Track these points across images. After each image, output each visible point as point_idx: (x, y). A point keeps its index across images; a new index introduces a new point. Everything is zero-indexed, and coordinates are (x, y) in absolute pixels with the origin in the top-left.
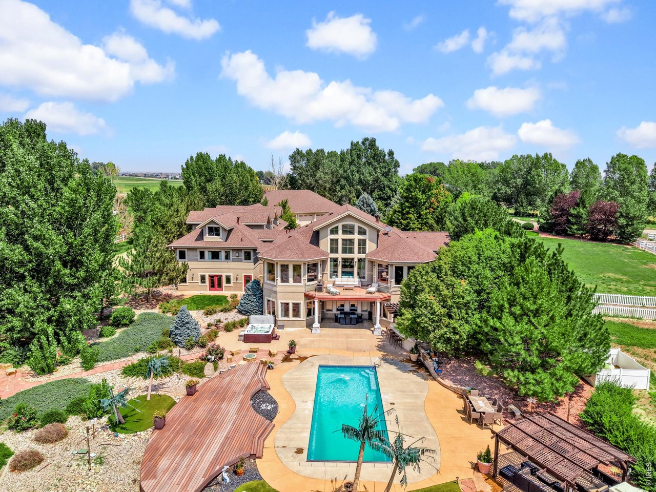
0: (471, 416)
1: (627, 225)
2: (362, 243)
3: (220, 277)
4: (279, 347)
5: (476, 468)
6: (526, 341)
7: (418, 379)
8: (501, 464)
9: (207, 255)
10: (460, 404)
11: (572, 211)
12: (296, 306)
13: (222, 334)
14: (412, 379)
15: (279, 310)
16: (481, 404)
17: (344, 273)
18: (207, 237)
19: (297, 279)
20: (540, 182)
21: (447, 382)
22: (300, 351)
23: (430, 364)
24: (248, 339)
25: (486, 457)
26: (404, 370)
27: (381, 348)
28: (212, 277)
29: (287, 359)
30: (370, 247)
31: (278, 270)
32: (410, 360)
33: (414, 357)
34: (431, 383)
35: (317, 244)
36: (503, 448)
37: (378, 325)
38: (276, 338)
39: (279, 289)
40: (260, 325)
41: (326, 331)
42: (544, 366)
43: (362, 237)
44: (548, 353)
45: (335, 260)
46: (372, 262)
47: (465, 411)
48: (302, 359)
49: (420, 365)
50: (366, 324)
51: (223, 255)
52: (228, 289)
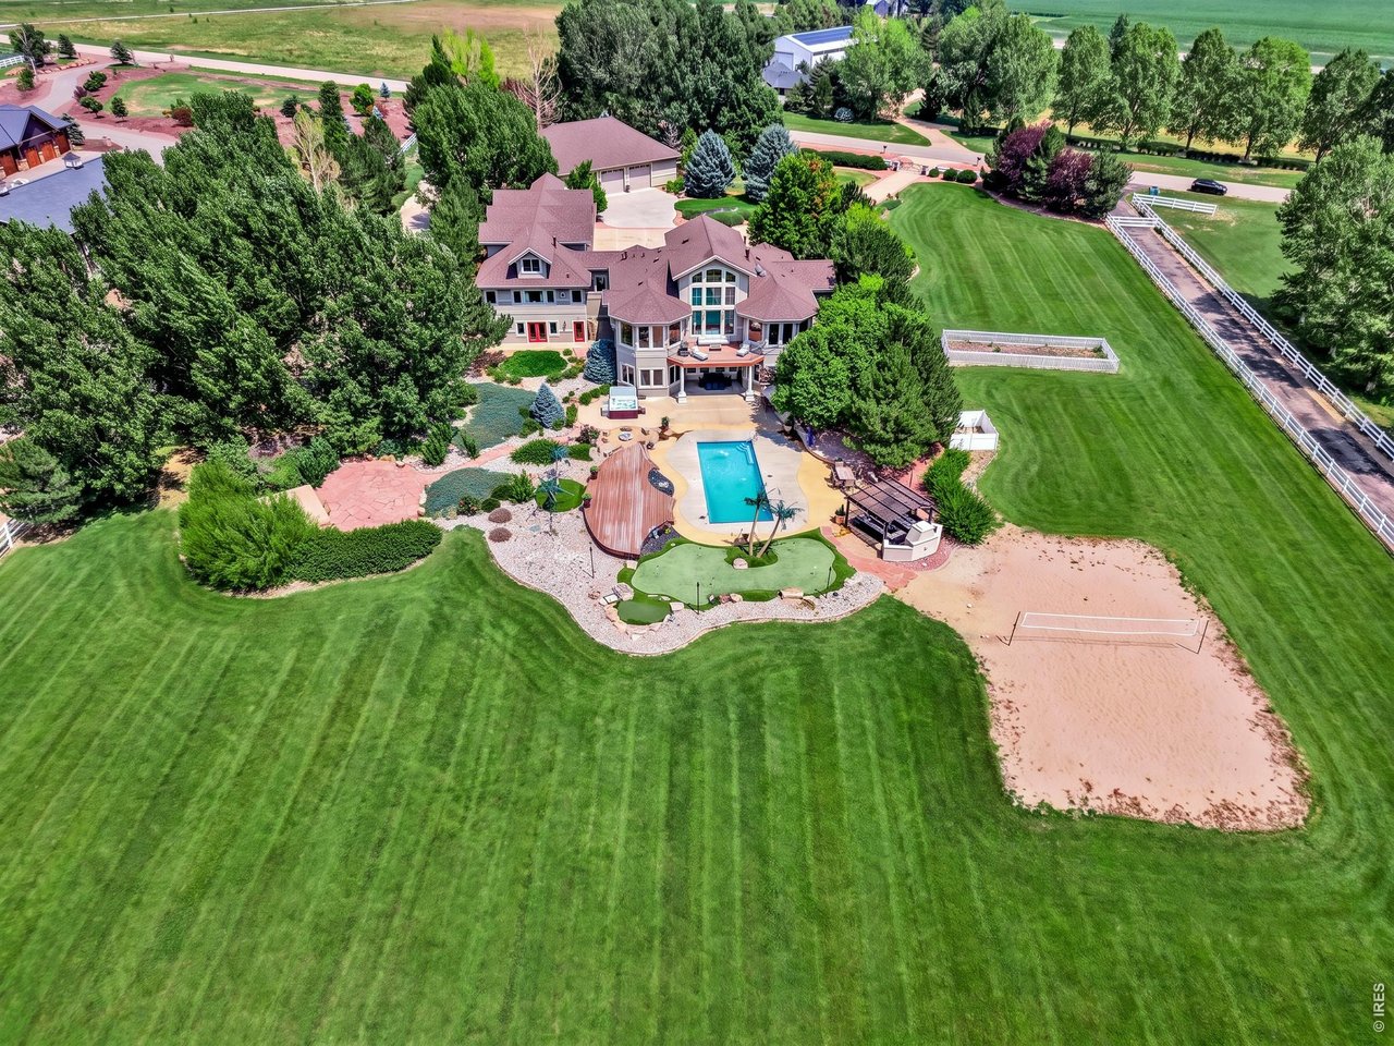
0: (836, 483)
1: (1098, 192)
2: (731, 291)
3: (542, 326)
4: (651, 421)
5: (833, 520)
6: (885, 421)
7: (791, 451)
8: (851, 517)
9: (524, 297)
10: (828, 472)
11: (1030, 163)
12: (658, 373)
13: (581, 409)
14: (785, 452)
15: (638, 377)
16: (845, 473)
17: (709, 327)
18: (523, 274)
19: (658, 343)
20: (1006, 72)
21: (820, 454)
22: (674, 428)
23: (804, 435)
24: (613, 415)
25: (840, 513)
26: (778, 442)
27: (755, 419)
28: (532, 326)
29: (662, 437)
30: (741, 296)
31: (636, 334)
32: (783, 432)
33: (788, 429)
34: (804, 453)
35: (677, 295)
36: (853, 507)
37: (750, 392)
38: (641, 411)
39: (637, 355)
40: (622, 398)
41: (694, 399)
42: (897, 441)
43: (730, 285)
44: (901, 430)
45: (698, 314)
46: (742, 319)
47: (830, 480)
48: (678, 436)
49: (794, 436)
50: (735, 387)
51: (544, 296)
52: (554, 340)
